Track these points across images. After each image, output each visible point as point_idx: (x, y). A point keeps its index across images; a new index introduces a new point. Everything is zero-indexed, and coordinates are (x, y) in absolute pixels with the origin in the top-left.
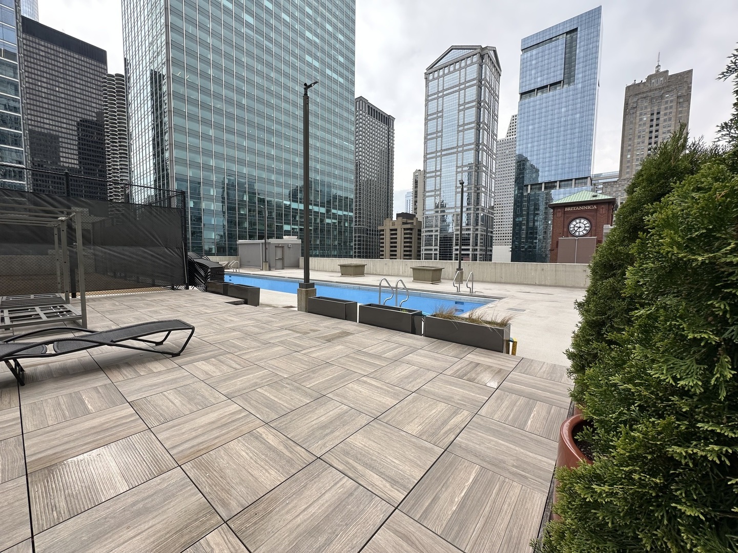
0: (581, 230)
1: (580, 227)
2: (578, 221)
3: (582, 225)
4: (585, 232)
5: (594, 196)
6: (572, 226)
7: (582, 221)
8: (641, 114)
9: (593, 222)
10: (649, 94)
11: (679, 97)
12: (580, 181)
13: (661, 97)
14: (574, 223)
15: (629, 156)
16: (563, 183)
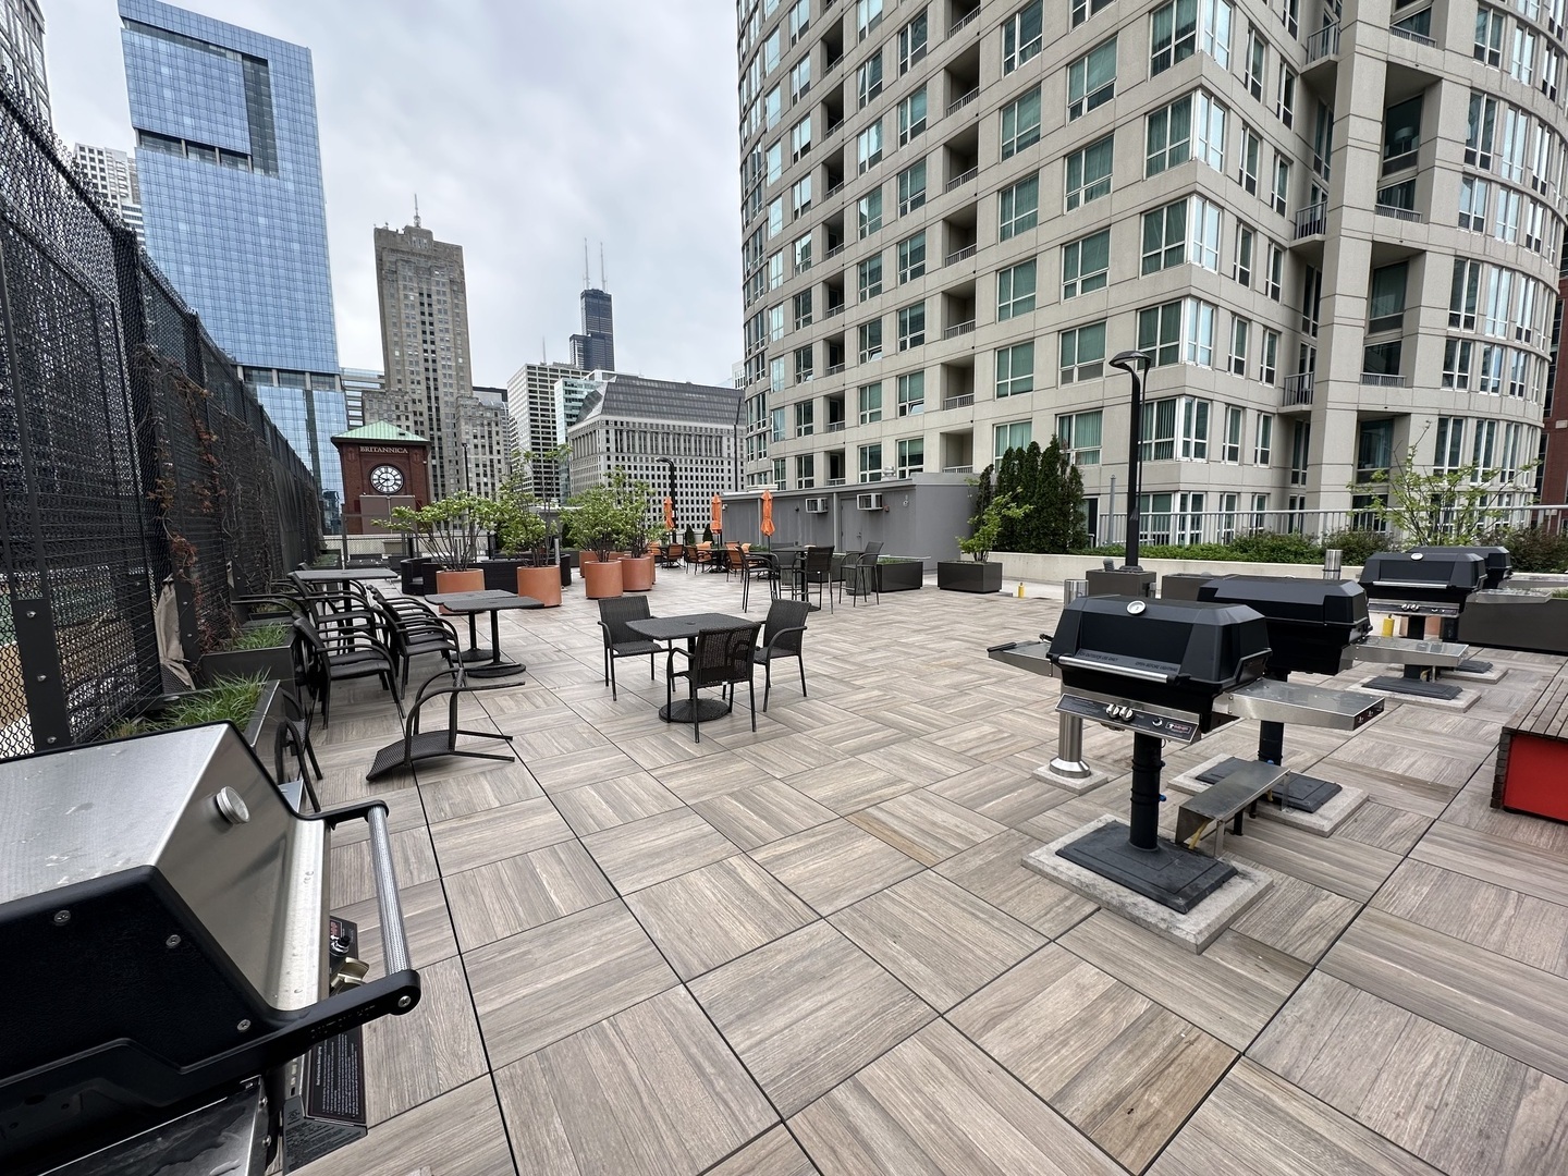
0: (390, 483)
1: (387, 480)
2: (383, 470)
3: (389, 476)
4: (396, 488)
5: (401, 434)
6: (375, 477)
7: (390, 470)
8: (405, 287)
9: (406, 472)
10: (413, 259)
11: (452, 282)
12: (321, 379)
13: (429, 271)
14: (378, 472)
15: (397, 353)
16: (285, 375)
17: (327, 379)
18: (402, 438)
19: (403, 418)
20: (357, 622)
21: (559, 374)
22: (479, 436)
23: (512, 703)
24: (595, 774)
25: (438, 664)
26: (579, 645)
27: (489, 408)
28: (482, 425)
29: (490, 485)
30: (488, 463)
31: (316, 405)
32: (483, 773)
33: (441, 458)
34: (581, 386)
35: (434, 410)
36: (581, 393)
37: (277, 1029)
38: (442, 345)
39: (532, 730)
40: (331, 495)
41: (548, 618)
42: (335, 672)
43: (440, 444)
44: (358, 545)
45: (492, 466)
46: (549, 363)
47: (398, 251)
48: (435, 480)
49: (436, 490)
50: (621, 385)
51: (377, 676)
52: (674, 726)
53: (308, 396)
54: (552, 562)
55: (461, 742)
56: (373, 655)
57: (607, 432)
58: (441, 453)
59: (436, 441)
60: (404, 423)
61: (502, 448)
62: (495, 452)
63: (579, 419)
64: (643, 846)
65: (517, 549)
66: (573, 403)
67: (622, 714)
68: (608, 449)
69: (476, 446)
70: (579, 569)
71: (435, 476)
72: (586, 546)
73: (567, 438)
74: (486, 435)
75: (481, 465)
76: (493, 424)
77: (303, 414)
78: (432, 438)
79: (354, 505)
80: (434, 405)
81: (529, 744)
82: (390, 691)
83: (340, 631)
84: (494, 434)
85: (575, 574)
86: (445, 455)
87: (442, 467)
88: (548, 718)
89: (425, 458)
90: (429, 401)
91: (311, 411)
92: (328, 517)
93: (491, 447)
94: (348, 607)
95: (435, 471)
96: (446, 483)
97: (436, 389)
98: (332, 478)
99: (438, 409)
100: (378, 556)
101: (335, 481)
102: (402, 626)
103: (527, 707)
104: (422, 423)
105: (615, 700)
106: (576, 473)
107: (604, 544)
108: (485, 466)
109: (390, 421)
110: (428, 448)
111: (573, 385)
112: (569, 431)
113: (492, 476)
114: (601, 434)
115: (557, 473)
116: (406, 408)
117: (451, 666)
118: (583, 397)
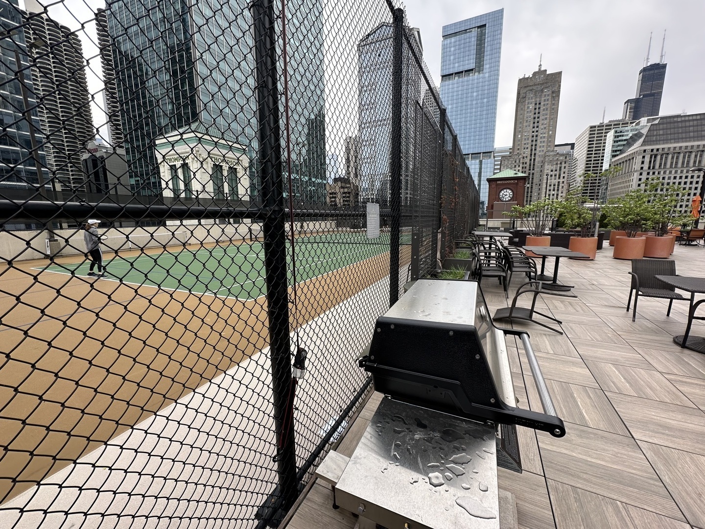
0: (507, 197)
1: (506, 195)
2: (505, 191)
3: (507, 193)
4: (509, 198)
5: (515, 174)
6: (501, 194)
7: (508, 190)
8: (528, 103)
9: (515, 191)
10: (534, 88)
11: (553, 92)
12: (486, 154)
13: (542, 91)
14: (503, 192)
15: (519, 136)
16: (474, 155)
17: (489, 154)
18: (516, 176)
19: (517, 166)
20: (493, 254)
21: (612, 127)
22: (554, 170)
23: (562, 305)
24: (617, 359)
25: (524, 278)
26: (606, 283)
27: (562, 155)
28: (557, 164)
29: (555, 195)
30: (557, 184)
31: (483, 166)
32: (545, 335)
33: (532, 183)
34: (628, 131)
35: (532, 160)
36: (627, 135)
37: (504, 409)
38: (542, 127)
39: (575, 322)
40: (483, 203)
41: (585, 266)
42: (484, 273)
43: (533, 176)
44: (492, 223)
45: (558, 185)
46: (606, 121)
47: (528, 86)
48: (527, 194)
49: (527, 199)
50: (663, 124)
51: (497, 278)
52: (687, 352)
53: (481, 162)
54: (593, 235)
55: (535, 316)
56: (498, 269)
57: (644, 157)
58: (532, 181)
59: (531, 175)
60: (517, 168)
61: (566, 175)
62: (561, 177)
63: (622, 152)
64: (655, 418)
65: (571, 228)
66: (619, 143)
67: (639, 331)
68: (642, 168)
69: (551, 176)
70: (608, 241)
71: (528, 192)
72: (617, 228)
73: (610, 165)
74: (558, 169)
75: (552, 185)
76: (563, 163)
77: (478, 171)
78: (529, 174)
79: (491, 206)
80: (533, 157)
81: (572, 329)
82: (502, 286)
83: (485, 257)
84: (563, 168)
85: (606, 243)
86: (534, 181)
87: (532, 188)
88: (585, 319)
89: (525, 184)
90: (531, 157)
91: (480, 169)
92: (480, 212)
93: (560, 175)
94: (490, 247)
95: (528, 190)
96: (533, 195)
97: (535, 150)
98: (484, 196)
99: (534, 159)
100: (498, 228)
101: (485, 197)
102: (512, 258)
103: (570, 309)
104: (526, 167)
105: (634, 321)
106: (612, 185)
107: (633, 226)
108: (554, 185)
109: (511, 168)
110: (527, 179)
111: (621, 132)
112: (613, 160)
113: (558, 190)
114: (639, 159)
115: (599, 186)
116: (519, 161)
117: (530, 280)
118: (628, 138)
